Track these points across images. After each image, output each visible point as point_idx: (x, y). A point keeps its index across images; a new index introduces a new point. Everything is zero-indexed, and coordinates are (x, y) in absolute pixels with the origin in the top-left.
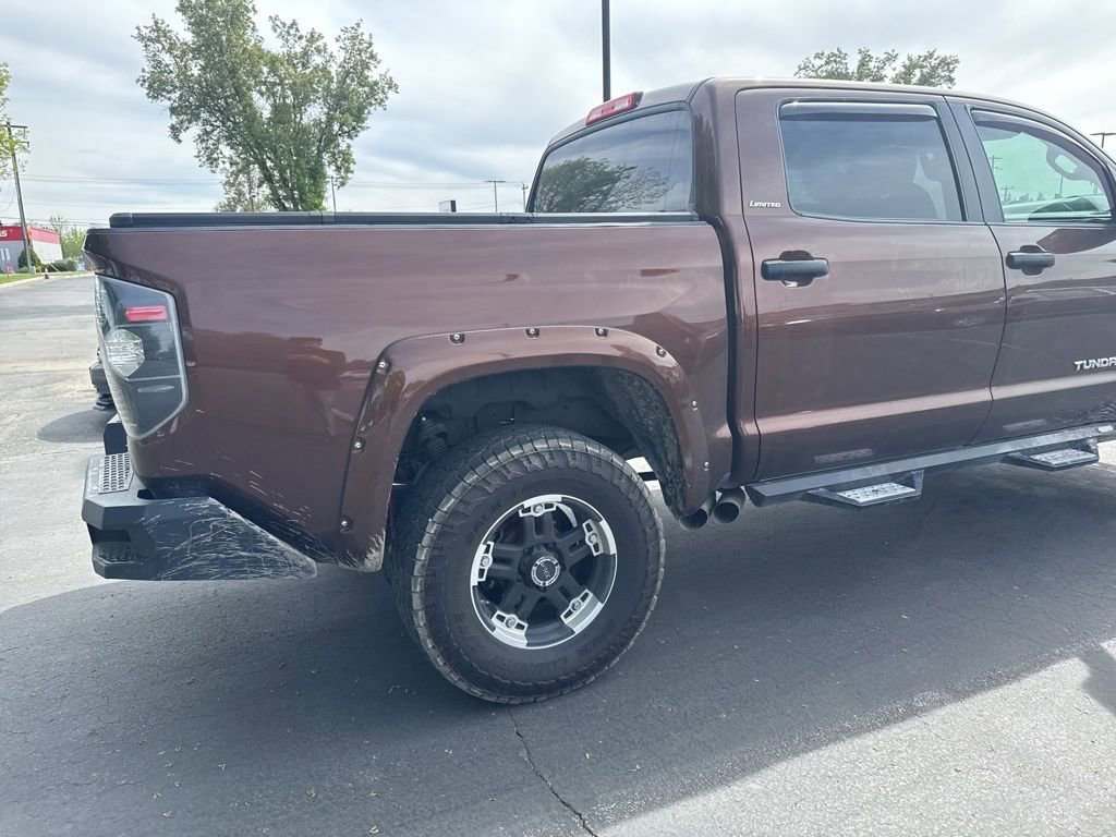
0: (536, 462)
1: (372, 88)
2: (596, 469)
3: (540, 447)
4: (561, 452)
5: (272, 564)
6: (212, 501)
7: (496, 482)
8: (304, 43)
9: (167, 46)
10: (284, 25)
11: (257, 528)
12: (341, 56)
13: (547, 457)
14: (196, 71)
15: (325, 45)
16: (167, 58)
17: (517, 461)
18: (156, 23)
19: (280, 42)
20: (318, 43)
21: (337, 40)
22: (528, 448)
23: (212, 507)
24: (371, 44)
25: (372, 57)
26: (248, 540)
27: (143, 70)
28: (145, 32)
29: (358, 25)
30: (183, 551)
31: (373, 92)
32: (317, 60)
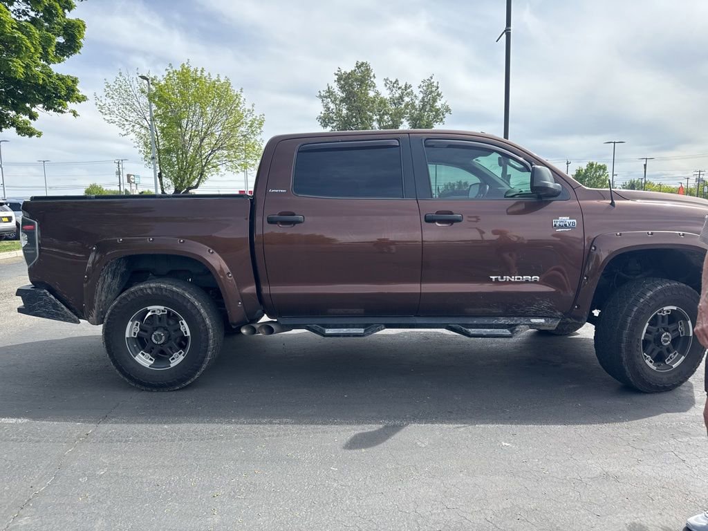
0: (149, 291)
1: (436, 113)
2: (175, 297)
3: (150, 286)
4: (161, 289)
5: (63, 316)
6: (45, 291)
7: (132, 296)
8: (400, 92)
9: (333, 99)
10: (391, 82)
11: (59, 302)
12: (421, 96)
13: (154, 290)
14: (345, 112)
15: (412, 91)
16: (332, 106)
17: (141, 290)
18: (329, 88)
19: (389, 91)
20: (408, 91)
21: (419, 87)
22: (147, 285)
23: (45, 293)
24: (438, 88)
25: (439, 95)
26: (55, 306)
27: (321, 113)
28: (323, 93)
29: (432, 78)
30: (35, 306)
31: (437, 115)
32: (407, 99)
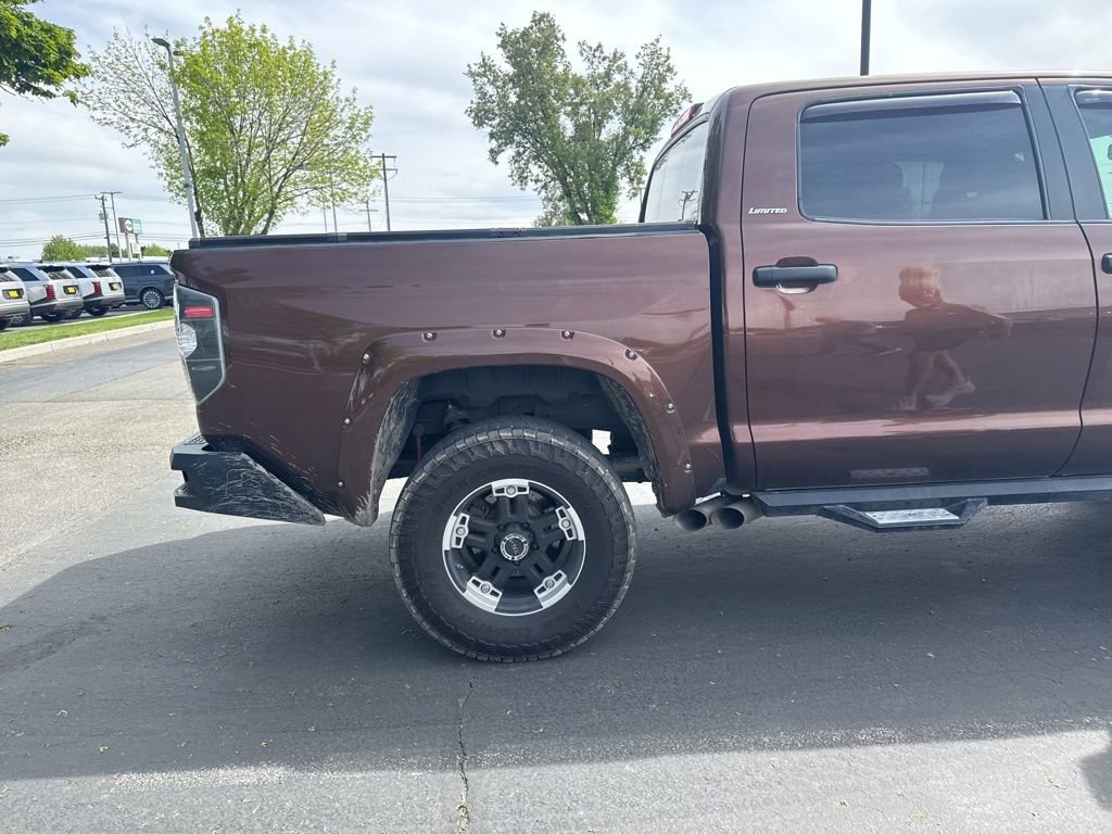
0: (499, 448)
1: (667, 100)
2: (558, 460)
3: (503, 436)
4: (525, 441)
5: (288, 510)
6: (244, 456)
7: (461, 462)
8: (606, 63)
9: (492, 78)
10: (591, 48)
11: (277, 481)
12: (640, 72)
13: (510, 445)
14: (513, 99)
15: (626, 63)
16: (490, 90)
17: (481, 446)
18: (484, 59)
19: (587, 64)
20: (619, 62)
21: (637, 57)
22: (493, 435)
23: (244, 461)
24: (668, 58)
25: (669, 69)
26: (269, 489)
27: (472, 102)
28: (474, 69)
29: (658, 41)
30: (222, 492)
31: (668, 104)
32: (617, 78)
